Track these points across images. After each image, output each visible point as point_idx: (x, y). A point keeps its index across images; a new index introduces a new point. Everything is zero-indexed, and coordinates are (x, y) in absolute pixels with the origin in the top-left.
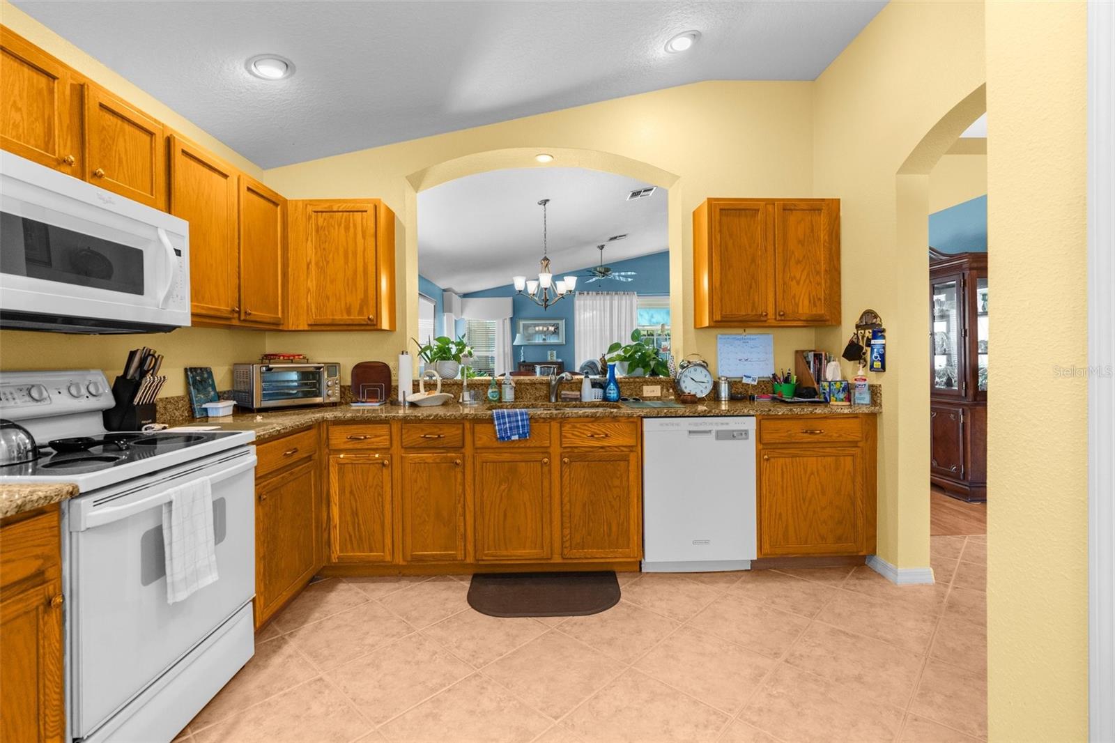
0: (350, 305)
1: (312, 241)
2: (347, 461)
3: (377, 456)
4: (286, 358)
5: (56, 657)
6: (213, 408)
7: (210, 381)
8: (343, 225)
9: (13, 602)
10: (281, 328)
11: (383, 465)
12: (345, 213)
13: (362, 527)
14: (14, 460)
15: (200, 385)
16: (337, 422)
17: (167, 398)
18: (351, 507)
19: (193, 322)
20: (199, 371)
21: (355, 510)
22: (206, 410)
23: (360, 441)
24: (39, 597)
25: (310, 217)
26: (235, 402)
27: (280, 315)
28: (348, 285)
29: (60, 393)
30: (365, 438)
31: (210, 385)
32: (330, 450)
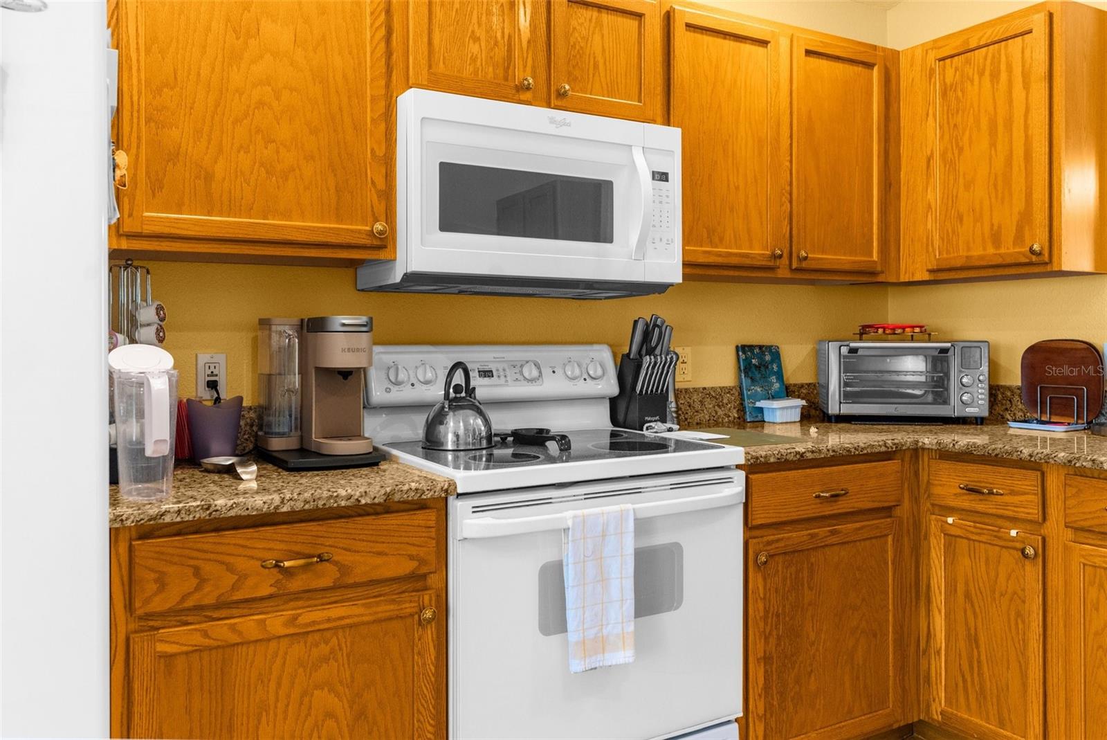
0: (1000, 227)
1: (935, 116)
2: (958, 532)
3: (1013, 533)
4: (888, 331)
5: (432, 683)
6: (769, 408)
7: (775, 366)
8: (987, 73)
9: (386, 600)
10: (881, 278)
11: (1025, 556)
12: (991, 47)
13: (985, 669)
14: (469, 445)
15: (756, 373)
16: (945, 455)
17: (704, 389)
18: (967, 624)
19: (685, 276)
20: (757, 351)
21: (973, 632)
22: (761, 410)
23: (982, 497)
24: (413, 605)
25: (932, 71)
26: (804, 403)
27: (875, 257)
28: (995, 186)
29: (554, 372)
30: (991, 493)
31: (775, 373)
32: (933, 505)
